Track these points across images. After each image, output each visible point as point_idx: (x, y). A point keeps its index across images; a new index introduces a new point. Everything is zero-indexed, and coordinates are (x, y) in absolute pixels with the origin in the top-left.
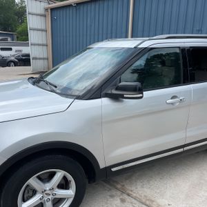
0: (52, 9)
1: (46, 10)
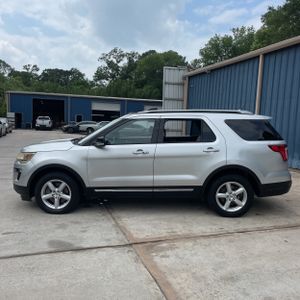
0: (190, 77)
1: (184, 78)
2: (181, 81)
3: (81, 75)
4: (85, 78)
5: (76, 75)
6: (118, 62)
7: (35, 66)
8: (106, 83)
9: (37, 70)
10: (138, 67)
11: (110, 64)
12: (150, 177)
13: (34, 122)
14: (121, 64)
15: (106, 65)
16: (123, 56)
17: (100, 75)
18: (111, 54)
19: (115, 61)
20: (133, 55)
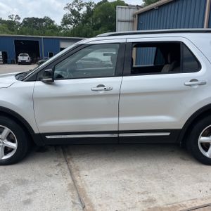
0: (139, 15)
2: (131, 18)
3: (52, 22)
4: (55, 23)
5: (48, 21)
6: (79, 10)
7: (17, 16)
8: (70, 27)
9: (19, 19)
10: (94, 14)
11: (73, 12)
12: (114, 120)
13: (17, 59)
14: (81, 12)
15: (70, 13)
16: (83, 5)
17: (65, 21)
18: (73, 4)
19: (76, 9)
20: (90, 4)
